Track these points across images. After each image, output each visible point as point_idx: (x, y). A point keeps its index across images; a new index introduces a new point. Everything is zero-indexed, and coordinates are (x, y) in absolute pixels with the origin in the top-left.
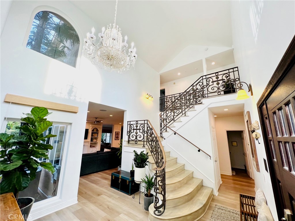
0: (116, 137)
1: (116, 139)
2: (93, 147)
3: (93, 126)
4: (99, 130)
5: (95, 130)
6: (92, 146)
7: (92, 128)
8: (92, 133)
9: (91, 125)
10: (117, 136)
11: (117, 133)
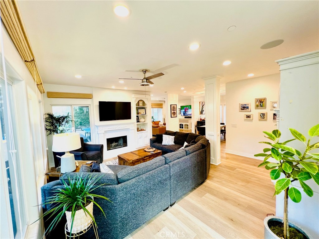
0: (173, 113)
1: (172, 116)
2: (142, 130)
3: (137, 97)
4: (146, 102)
5: (141, 104)
6: (139, 129)
7: (135, 100)
8: (138, 109)
9: (133, 96)
10: (173, 111)
11: (173, 107)
